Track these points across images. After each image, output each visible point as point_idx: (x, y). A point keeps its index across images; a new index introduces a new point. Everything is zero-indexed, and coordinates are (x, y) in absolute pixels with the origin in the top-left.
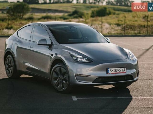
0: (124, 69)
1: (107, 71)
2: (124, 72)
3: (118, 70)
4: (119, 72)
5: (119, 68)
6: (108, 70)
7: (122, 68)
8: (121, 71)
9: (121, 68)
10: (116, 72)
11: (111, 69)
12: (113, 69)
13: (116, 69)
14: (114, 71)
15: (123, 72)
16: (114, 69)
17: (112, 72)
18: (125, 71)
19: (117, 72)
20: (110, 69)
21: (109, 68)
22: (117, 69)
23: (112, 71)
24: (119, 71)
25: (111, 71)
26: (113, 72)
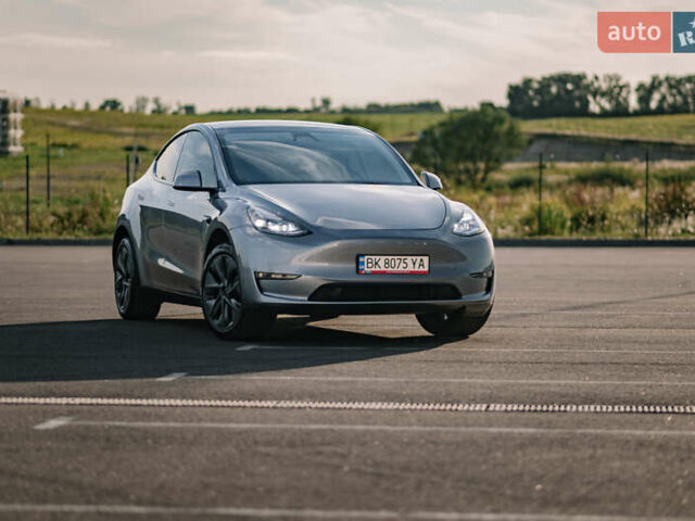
1: (358, 263)
2: (421, 269)
3: (398, 262)
4: (401, 269)
5: (402, 258)
6: (361, 259)
7: (414, 258)
8: (410, 268)
9: (409, 258)
10: (390, 269)
11: (373, 257)
12: (378, 258)
13: (390, 258)
14: (381, 263)
15: (416, 269)
16: (383, 258)
17: (373, 269)
18: (426, 269)
19: (396, 269)
20: (366, 257)
21: (363, 255)
22: (396, 258)
23: (376, 263)
24: (402, 265)
25: (370, 265)
26: (378, 269)
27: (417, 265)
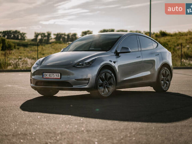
0: (58, 75)
2: (58, 77)
4: (53, 77)
7: (56, 74)
8: (55, 77)
10: (50, 77)
12: (47, 73)
13: (50, 74)
14: (48, 75)
15: (57, 77)
17: (46, 77)
18: (60, 77)
21: (44, 73)
22: (51, 74)
24: (53, 76)
25: (45, 76)
26: (47, 77)
27: (57, 76)
